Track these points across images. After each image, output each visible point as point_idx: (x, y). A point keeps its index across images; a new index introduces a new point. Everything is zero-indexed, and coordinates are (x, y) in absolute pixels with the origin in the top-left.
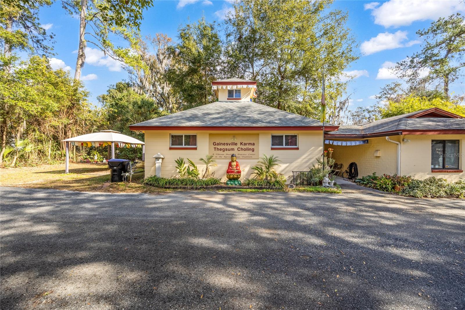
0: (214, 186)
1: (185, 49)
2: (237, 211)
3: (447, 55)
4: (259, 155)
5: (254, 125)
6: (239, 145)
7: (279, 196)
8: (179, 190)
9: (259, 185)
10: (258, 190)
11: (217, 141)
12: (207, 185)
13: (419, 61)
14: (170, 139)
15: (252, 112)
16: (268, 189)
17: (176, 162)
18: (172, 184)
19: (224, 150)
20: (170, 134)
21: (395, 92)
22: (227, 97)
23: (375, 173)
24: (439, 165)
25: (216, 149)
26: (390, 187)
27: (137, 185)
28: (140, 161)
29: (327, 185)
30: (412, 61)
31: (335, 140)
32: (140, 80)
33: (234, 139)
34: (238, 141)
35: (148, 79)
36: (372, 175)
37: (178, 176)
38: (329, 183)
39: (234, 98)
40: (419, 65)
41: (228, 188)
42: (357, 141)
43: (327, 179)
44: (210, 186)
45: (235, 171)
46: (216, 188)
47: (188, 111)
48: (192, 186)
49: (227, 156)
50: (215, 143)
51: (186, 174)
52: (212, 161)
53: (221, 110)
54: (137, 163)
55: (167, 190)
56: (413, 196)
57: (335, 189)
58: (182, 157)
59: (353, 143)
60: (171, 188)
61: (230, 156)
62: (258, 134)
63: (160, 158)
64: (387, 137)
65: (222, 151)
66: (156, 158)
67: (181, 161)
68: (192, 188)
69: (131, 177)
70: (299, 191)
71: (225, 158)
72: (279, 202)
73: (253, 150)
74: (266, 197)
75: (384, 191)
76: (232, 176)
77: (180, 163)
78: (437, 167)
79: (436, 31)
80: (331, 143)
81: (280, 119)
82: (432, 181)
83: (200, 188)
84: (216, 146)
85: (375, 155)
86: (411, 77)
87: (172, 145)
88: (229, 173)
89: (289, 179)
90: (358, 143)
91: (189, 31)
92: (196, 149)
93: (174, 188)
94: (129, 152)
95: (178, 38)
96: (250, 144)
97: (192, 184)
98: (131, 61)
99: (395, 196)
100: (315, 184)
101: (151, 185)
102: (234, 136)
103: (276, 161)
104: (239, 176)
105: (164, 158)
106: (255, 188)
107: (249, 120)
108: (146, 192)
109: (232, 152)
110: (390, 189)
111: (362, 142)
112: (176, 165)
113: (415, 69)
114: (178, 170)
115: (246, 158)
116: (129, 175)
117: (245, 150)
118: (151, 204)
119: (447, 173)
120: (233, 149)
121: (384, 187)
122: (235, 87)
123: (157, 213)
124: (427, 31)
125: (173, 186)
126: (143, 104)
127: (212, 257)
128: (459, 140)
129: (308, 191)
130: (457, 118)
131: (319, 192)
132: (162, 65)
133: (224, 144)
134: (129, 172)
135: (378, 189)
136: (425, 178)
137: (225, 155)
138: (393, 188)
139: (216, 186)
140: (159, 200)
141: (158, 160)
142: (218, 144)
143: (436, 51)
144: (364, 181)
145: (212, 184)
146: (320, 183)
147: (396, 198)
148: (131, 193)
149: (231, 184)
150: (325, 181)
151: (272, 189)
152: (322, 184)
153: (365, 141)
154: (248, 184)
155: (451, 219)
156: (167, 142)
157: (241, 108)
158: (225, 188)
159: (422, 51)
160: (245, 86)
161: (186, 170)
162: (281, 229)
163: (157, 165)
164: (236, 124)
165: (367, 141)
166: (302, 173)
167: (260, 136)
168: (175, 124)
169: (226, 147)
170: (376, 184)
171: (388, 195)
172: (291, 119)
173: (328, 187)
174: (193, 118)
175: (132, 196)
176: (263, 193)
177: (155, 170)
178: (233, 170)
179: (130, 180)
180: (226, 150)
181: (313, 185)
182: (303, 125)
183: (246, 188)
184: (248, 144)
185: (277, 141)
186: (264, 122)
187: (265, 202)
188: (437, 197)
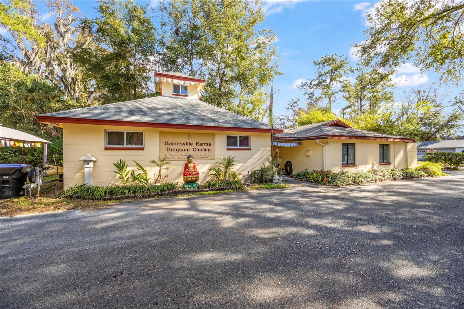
0: (171, 191)
1: (108, 27)
2: (217, 215)
3: (330, 82)
4: (216, 156)
5: (212, 124)
6: (194, 146)
7: (243, 195)
8: (126, 200)
9: (220, 186)
10: (220, 192)
11: (170, 141)
12: (162, 191)
13: (315, 84)
14: (105, 136)
15: (204, 111)
16: (229, 189)
17: (115, 165)
18: (114, 194)
19: (177, 150)
20: (105, 130)
21: (297, 105)
22: (172, 92)
23: (307, 169)
24: (345, 162)
25: (168, 149)
26: (320, 179)
27: (53, 200)
28: (52, 166)
29: (277, 181)
30: (311, 83)
31: (279, 142)
32: (24, 53)
33: (189, 138)
34: (193, 140)
35: (39, 54)
36: (304, 171)
37: (120, 184)
38: (278, 180)
39: (180, 94)
40: (315, 87)
41: (187, 192)
42: (294, 143)
43: (276, 177)
44: (166, 192)
45: (193, 173)
46: (174, 194)
47: (127, 103)
48: (143, 194)
49: (182, 157)
50: (166, 143)
51: (129, 179)
52: (166, 163)
53: (169, 106)
54: (48, 168)
55: (109, 202)
56: (336, 186)
57: (283, 185)
58: (123, 159)
59: (292, 145)
60: (114, 199)
61: (187, 157)
62: (214, 135)
63: (91, 161)
64: (317, 140)
65: (176, 151)
66: (85, 161)
67: (123, 164)
68: (144, 197)
69: (39, 189)
70: (257, 189)
71: (179, 159)
72: (247, 201)
73: (209, 150)
74: (232, 197)
75: (316, 183)
76: (190, 179)
77: (120, 166)
78: (344, 163)
79: (324, 64)
80: (276, 145)
81: (234, 120)
82: (342, 173)
83: (155, 195)
84: (169, 146)
85: (307, 155)
86: (310, 95)
87: (109, 143)
88: (186, 176)
89: (243, 178)
90: (295, 145)
91: (113, 6)
92: (143, 149)
93: (117, 199)
94: (10, 153)
95: (97, 11)
96: (206, 144)
97: (143, 192)
98: (15, 23)
99: (325, 187)
100: (267, 182)
101: (78, 197)
102: (189, 135)
103: (233, 161)
104: (198, 179)
105: (96, 161)
106: (216, 190)
107: (204, 119)
108: (75, 208)
109: (187, 153)
110: (320, 181)
111: (297, 144)
112: (116, 169)
113: (313, 89)
114: (118, 175)
115: (202, 159)
116: (35, 186)
117: (201, 150)
118: (97, 223)
119: (349, 167)
120: (188, 150)
121: (316, 180)
122: (182, 83)
123: (118, 234)
124: (319, 63)
125: (117, 197)
126: (36, 86)
127: (237, 273)
128: (355, 144)
129: (264, 188)
130: (349, 128)
131: (273, 188)
132: (63, 39)
133: (178, 144)
134: (35, 182)
135: (312, 182)
136: (339, 172)
137: (179, 156)
138: (322, 180)
139: (173, 191)
140: (105, 216)
141: (88, 164)
142: (171, 144)
143: (324, 78)
144: (301, 176)
145: (168, 189)
146: (271, 180)
147: (325, 188)
148: (49, 212)
149: (189, 187)
150: (275, 178)
151: (232, 189)
152: (273, 181)
153: (299, 143)
154: (209, 187)
155: (366, 200)
156: (102, 140)
157: (190, 106)
158: (184, 193)
159: (317, 76)
160: (193, 83)
161: (129, 174)
162: (273, 227)
163: (86, 170)
164: (192, 123)
165: (301, 143)
166: (255, 172)
167: (216, 137)
168: (114, 117)
169: (179, 147)
170: (310, 178)
171: (320, 186)
172: (244, 121)
173: (278, 183)
174: (137, 111)
175: (53, 216)
176: (225, 194)
177: (83, 177)
178: (191, 173)
179: (37, 194)
180: (181, 150)
181: (266, 182)
182: (256, 127)
183: (206, 191)
184: (204, 144)
185: (231, 142)
186: (220, 122)
187: (236, 203)
188: (349, 185)
